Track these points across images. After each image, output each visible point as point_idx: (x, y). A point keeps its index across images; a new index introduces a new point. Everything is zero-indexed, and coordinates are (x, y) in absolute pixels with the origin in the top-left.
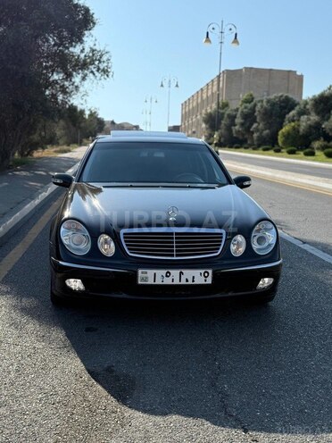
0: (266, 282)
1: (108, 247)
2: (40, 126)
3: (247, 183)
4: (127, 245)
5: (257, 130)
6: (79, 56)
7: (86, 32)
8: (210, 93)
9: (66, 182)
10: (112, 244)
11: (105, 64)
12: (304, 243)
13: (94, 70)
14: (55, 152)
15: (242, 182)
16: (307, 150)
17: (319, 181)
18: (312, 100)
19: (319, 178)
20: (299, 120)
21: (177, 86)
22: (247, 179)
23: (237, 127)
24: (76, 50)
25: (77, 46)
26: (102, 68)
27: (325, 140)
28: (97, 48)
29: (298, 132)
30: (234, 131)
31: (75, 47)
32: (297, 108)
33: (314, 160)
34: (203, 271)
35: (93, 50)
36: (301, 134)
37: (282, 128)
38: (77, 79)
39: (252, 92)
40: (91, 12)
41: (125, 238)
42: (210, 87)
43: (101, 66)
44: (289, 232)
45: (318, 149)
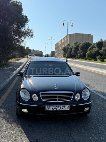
0: (87, 109)
1: (35, 98)
2: (11, 52)
3: (79, 74)
4: (42, 97)
5: (79, 53)
6: (23, 31)
7: (26, 24)
8: (64, 41)
9: (21, 75)
10: (37, 97)
11: (32, 34)
12: (97, 92)
13: (28, 35)
14: (16, 60)
15: (77, 74)
16: (95, 59)
17: (100, 70)
18: (96, 43)
19: (99, 69)
20: (92, 50)
21: (54, 39)
22: (79, 73)
23: (73, 52)
24: (23, 29)
25: (23, 28)
26: (31, 35)
27: (100, 56)
28: (29, 28)
29: (92, 53)
30: (72, 53)
31: (22, 28)
32: (91, 46)
33: (97, 62)
34: (66, 106)
35: (28, 29)
36: (93, 54)
37: (87, 52)
38: (23, 38)
39: (77, 41)
40: (27, 17)
41: (41, 95)
42: (64, 39)
43: (31, 34)
44: (91, 88)
45: (98, 59)
